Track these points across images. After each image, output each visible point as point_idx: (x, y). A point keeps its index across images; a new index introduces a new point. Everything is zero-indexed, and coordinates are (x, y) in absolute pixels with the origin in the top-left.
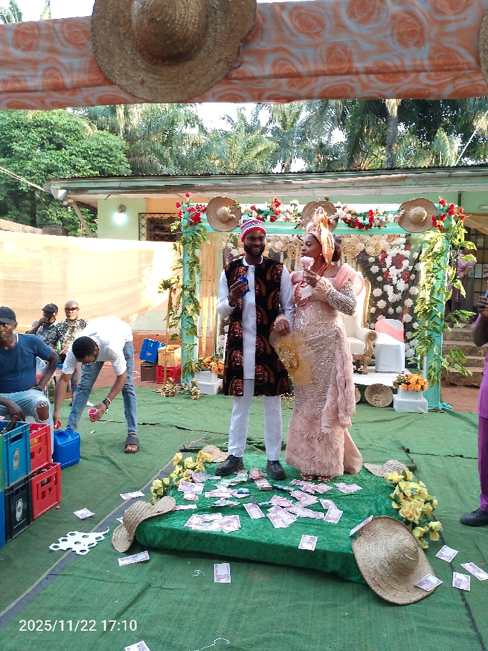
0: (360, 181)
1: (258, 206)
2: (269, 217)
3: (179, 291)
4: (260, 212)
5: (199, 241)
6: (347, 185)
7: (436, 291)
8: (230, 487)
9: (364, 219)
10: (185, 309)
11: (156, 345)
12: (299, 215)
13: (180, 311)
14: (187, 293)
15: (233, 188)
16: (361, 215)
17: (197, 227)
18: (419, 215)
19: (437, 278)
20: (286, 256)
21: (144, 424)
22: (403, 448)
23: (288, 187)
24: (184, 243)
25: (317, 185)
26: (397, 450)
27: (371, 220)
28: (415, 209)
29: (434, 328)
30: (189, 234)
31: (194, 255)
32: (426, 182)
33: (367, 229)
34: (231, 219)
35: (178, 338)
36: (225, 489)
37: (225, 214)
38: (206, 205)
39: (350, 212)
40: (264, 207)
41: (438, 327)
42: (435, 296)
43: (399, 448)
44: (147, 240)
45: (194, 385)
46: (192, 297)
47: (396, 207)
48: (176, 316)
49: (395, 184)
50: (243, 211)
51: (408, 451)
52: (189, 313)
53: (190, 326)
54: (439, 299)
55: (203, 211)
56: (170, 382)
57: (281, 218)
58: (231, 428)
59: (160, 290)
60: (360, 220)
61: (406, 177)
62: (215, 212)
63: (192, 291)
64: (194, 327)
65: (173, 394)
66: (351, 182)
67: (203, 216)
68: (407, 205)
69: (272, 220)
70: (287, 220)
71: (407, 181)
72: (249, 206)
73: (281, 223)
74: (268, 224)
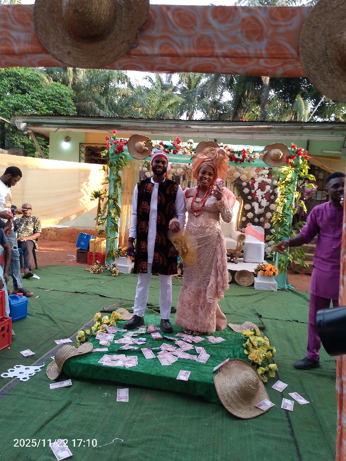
0: (239, 129)
1: (165, 143)
2: (172, 151)
3: (106, 200)
4: (166, 146)
5: (121, 165)
6: (230, 131)
7: (287, 208)
8: (132, 337)
9: (239, 156)
10: (109, 213)
11: (88, 237)
12: (193, 150)
13: (106, 214)
14: (111, 201)
15: (149, 129)
16: (237, 152)
17: (120, 155)
18: (277, 155)
19: (288, 199)
20: (184, 179)
21: (76, 292)
22: (257, 314)
23: (188, 130)
24: (111, 166)
25: (208, 130)
26: (253, 315)
27: (244, 156)
28: (275, 150)
29: (284, 233)
30: (114, 159)
31: (117, 175)
32: (285, 132)
33: (240, 163)
34: (145, 151)
35: (104, 233)
36: (130, 339)
37: (141, 147)
38: (128, 139)
39: (229, 150)
40: (168, 143)
41: (287, 233)
42: (286, 211)
43: (254, 314)
44: (85, 162)
45: (114, 266)
46: (115, 204)
47: (261, 148)
48: (103, 217)
49: (263, 132)
50: (153, 146)
51: (260, 316)
52: (113, 215)
53: (113, 225)
54: (289, 213)
55: (125, 144)
56: (97, 264)
57: (180, 152)
58: (136, 296)
59: (92, 198)
60: (236, 156)
61: (271, 128)
62: (134, 144)
63: (115, 200)
64: (116, 225)
65: (99, 272)
66: (232, 129)
67: (125, 147)
68: (269, 147)
69: (174, 153)
70: (185, 153)
71: (272, 131)
72: (158, 142)
73: (180, 156)
74: (171, 155)
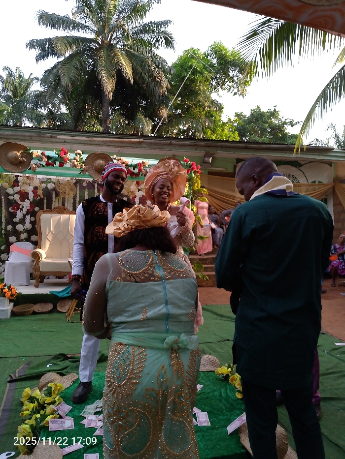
0: (110, 141)
1: (48, 153)
2: (58, 163)
4: (49, 158)
6: (100, 143)
9: (134, 169)
12: (84, 163)
16: (131, 166)
23: (54, 140)
25: (76, 142)
27: (140, 170)
32: (155, 147)
33: (136, 177)
34: (21, 162)
37: (16, 158)
39: (123, 163)
40: (52, 154)
47: (154, 162)
49: (134, 145)
50: (34, 156)
57: (68, 165)
60: (132, 169)
61: (142, 142)
62: (6, 154)
66: (103, 141)
69: (61, 165)
70: (74, 166)
71: (143, 145)
72: (39, 152)
73: (68, 169)
74: (56, 168)
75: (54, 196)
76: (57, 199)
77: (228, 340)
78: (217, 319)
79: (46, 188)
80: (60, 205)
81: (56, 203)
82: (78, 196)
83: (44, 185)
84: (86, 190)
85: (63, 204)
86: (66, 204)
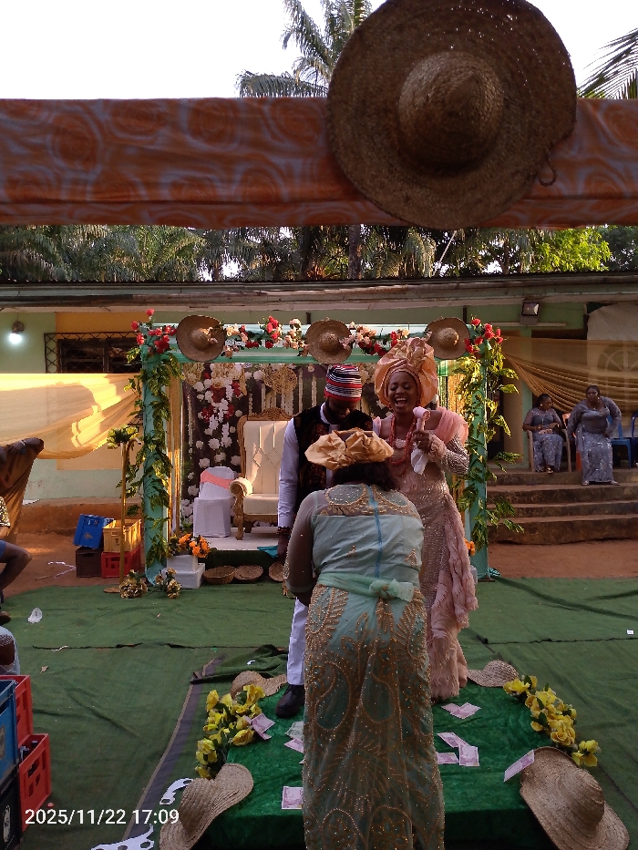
0: (351, 293)
1: (248, 328)
2: (263, 341)
3: (138, 447)
4: (250, 335)
5: (167, 375)
6: (337, 297)
7: (475, 430)
10: (149, 471)
12: (303, 338)
13: (140, 474)
14: (152, 447)
16: (380, 338)
17: (164, 356)
18: (450, 338)
19: (476, 415)
21: (119, 646)
22: (479, 638)
24: (145, 378)
25: (299, 298)
26: (472, 641)
28: (445, 330)
29: (476, 475)
30: (152, 366)
31: (160, 393)
34: (211, 345)
35: (139, 511)
37: (204, 338)
38: (177, 325)
39: (367, 334)
40: (256, 328)
41: (480, 475)
42: (474, 437)
43: (473, 639)
45: (170, 576)
46: (159, 451)
48: (135, 480)
49: (394, 296)
50: (229, 334)
51: (485, 642)
52: (158, 474)
53: (157, 493)
54: (479, 439)
55: (171, 334)
56: (132, 575)
57: (279, 344)
59: (110, 444)
60: (380, 343)
61: (407, 289)
62: (189, 334)
63: (160, 444)
64: (163, 493)
65: (140, 594)
66: (341, 294)
67: (172, 341)
68: (433, 326)
69: (269, 345)
70: (289, 345)
71: (407, 295)
72: (236, 328)
73: (279, 350)
74: (262, 350)
75: (263, 391)
76: (269, 395)
77: (550, 640)
78: (537, 603)
79: (252, 378)
80: (274, 405)
81: (267, 403)
82: (301, 389)
83: (248, 375)
84: (314, 378)
85: (279, 405)
86: (283, 404)
